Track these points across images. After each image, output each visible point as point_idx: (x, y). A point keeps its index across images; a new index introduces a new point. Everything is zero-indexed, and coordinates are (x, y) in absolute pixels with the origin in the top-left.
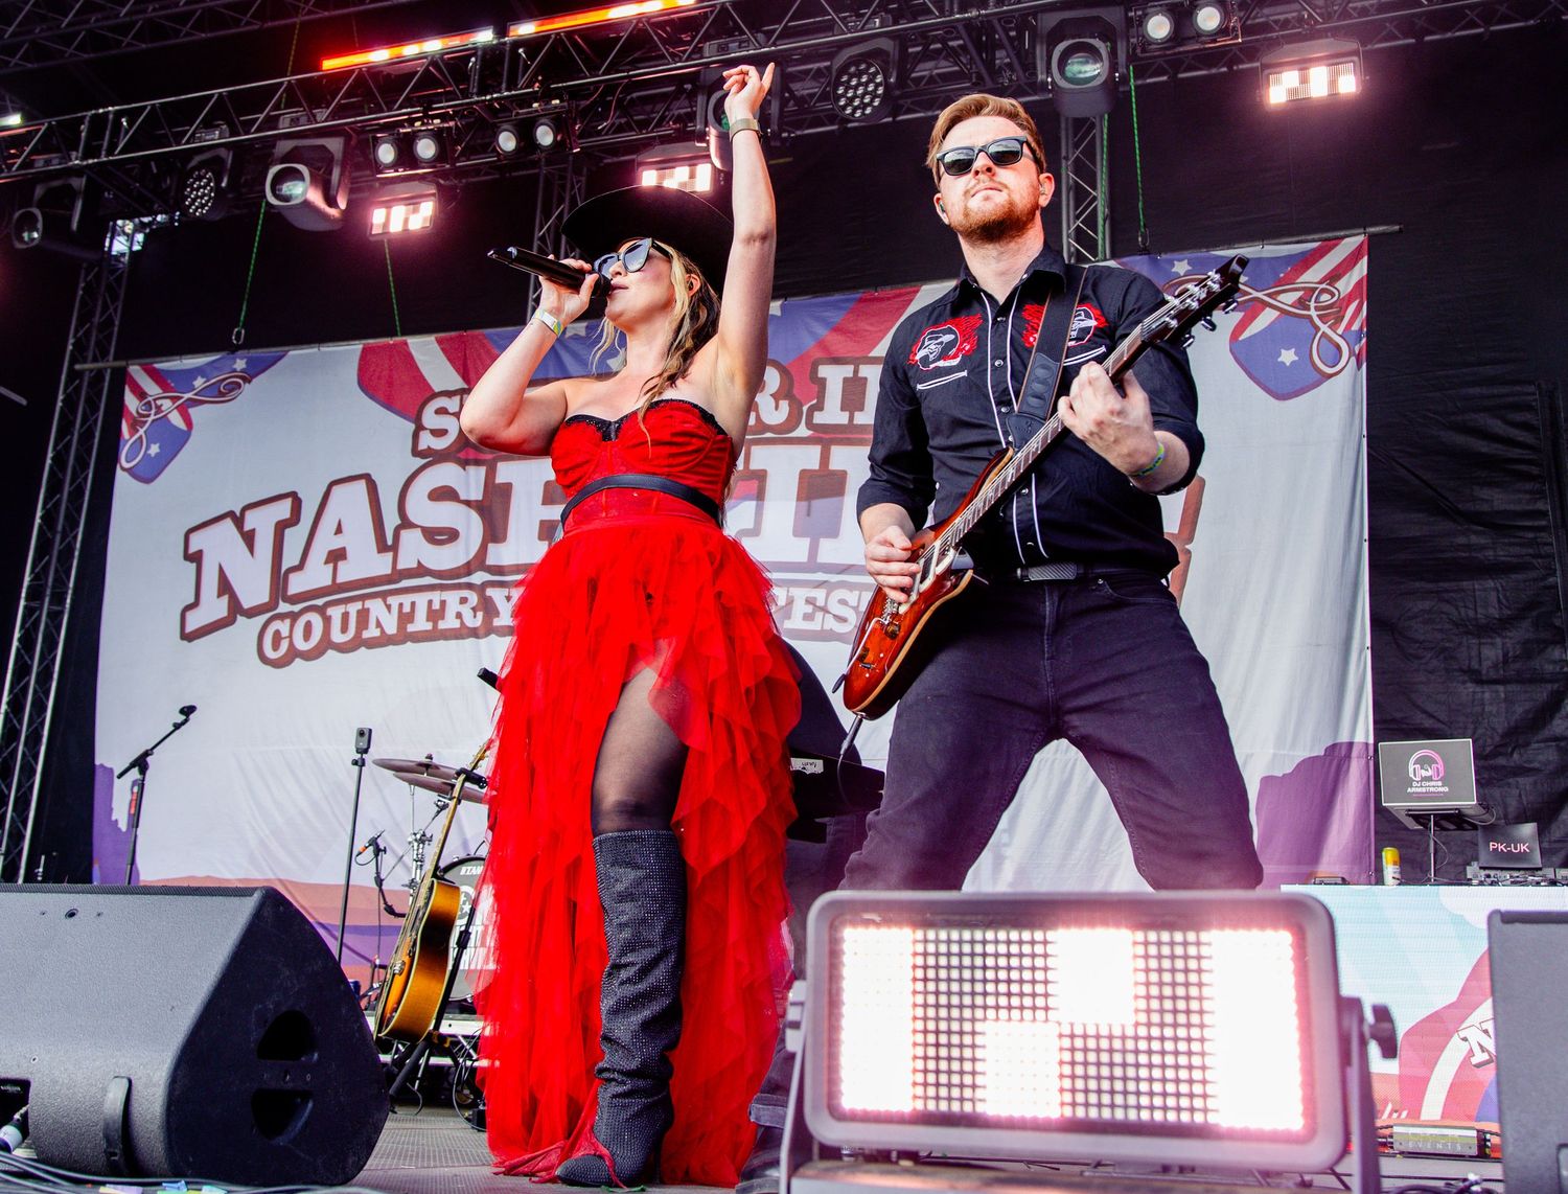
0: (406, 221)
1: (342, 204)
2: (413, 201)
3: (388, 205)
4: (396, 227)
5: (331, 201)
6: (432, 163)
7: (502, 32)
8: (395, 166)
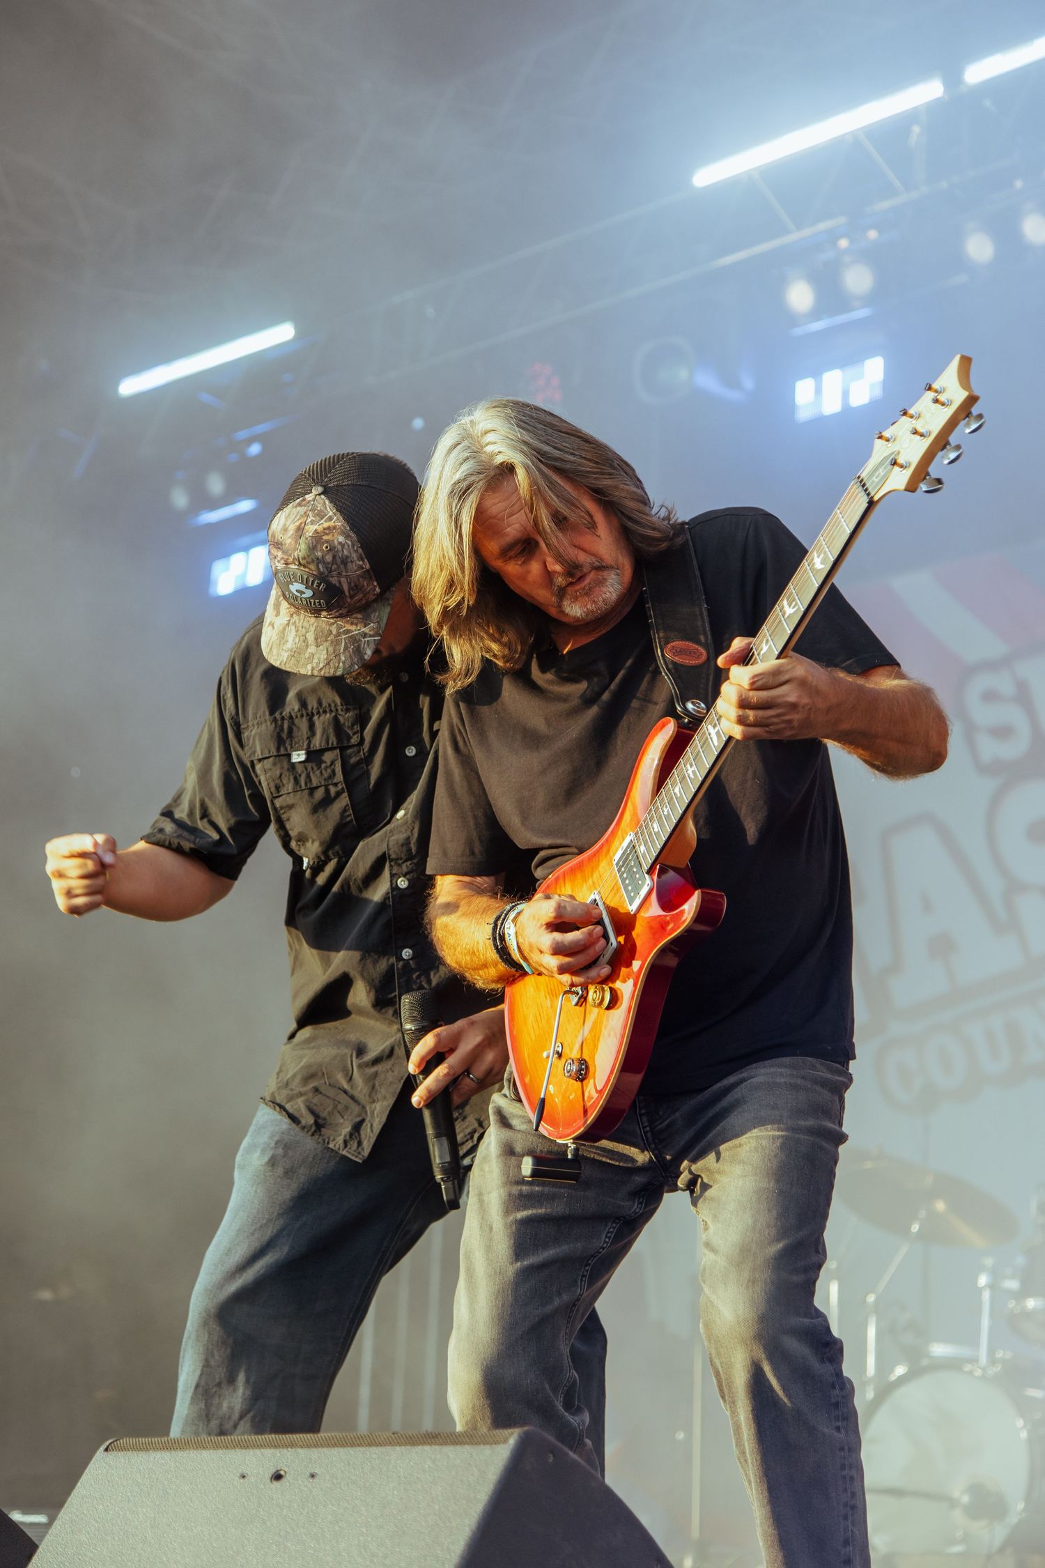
0: (846, 394)
1: (748, 384)
2: (851, 359)
3: (816, 374)
4: (831, 406)
5: (731, 381)
6: (870, 299)
7: (953, 78)
8: (817, 312)
